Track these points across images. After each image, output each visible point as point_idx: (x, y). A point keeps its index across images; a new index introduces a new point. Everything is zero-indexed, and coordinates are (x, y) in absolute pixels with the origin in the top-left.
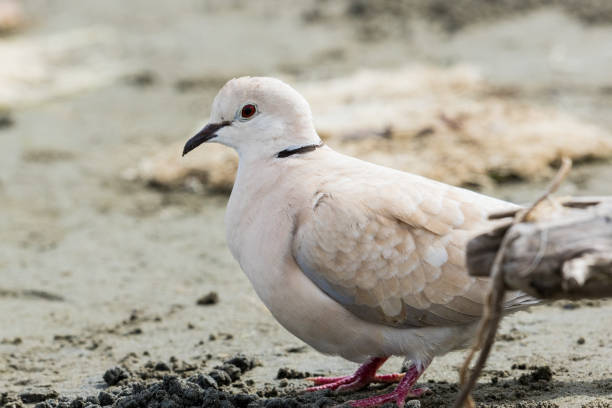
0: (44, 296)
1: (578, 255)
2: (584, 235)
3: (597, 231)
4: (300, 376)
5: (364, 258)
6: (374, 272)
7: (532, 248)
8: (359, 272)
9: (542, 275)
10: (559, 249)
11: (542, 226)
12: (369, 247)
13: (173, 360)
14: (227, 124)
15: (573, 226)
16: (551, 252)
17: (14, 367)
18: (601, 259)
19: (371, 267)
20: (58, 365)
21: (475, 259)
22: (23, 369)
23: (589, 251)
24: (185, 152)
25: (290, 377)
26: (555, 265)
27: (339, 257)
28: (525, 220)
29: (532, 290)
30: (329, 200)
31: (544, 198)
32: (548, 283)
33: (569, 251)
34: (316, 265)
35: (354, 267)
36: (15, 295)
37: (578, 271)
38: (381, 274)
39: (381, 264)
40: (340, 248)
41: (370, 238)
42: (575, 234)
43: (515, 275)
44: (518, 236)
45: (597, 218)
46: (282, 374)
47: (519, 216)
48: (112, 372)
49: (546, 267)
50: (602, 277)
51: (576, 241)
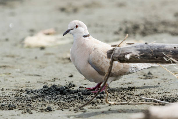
0: (38, 76)
1: (128, 53)
2: (130, 50)
3: (133, 49)
4: (84, 88)
5: (103, 61)
6: (105, 64)
7: (119, 52)
8: (102, 64)
9: (121, 57)
10: (124, 52)
11: (121, 47)
12: (104, 59)
13: (59, 85)
14: (72, 29)
15: (128, 48)
16: (123, 53)
17: (27, 86)
18: (133, 55)
19: (104, 63)
20: (36, 86)
21: (108, 55)
22: (28, 87)
23: (131, 53)
24: (63, 36)
25: (81, 88)
26: (124, 55)
27: (98, 61)
28: (118, 46)
29: (119, 60)
30: (96, 49)
31: (122, 42)
32: (122, 59)
33: (127, 53)
34: (93, 63)
35: (101, 63)
36: (32, 75)
37: (128, 57)
38: (106, 65)
39: (106, 63)
40: (99, 59)
41: (104, 57)
42: (128, 49)
43: (115, 57)
44: (116, 49)
45: (133, 46)
46: (80, 87)
47: (117, 46)
48: (45, 86)
49: (122, 56)
50: (133, 58)
51: (128, 51)
